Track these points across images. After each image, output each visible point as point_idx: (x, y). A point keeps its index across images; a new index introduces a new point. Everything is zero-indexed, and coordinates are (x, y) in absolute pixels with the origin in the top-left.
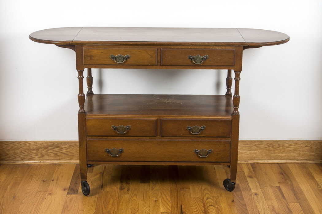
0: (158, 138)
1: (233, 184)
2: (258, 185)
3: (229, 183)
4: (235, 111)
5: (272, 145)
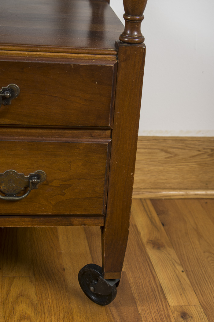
1: (112, 284)
2: (184, 275)
3: (97, 280)
4: (129, 32)
5: (209, 151)
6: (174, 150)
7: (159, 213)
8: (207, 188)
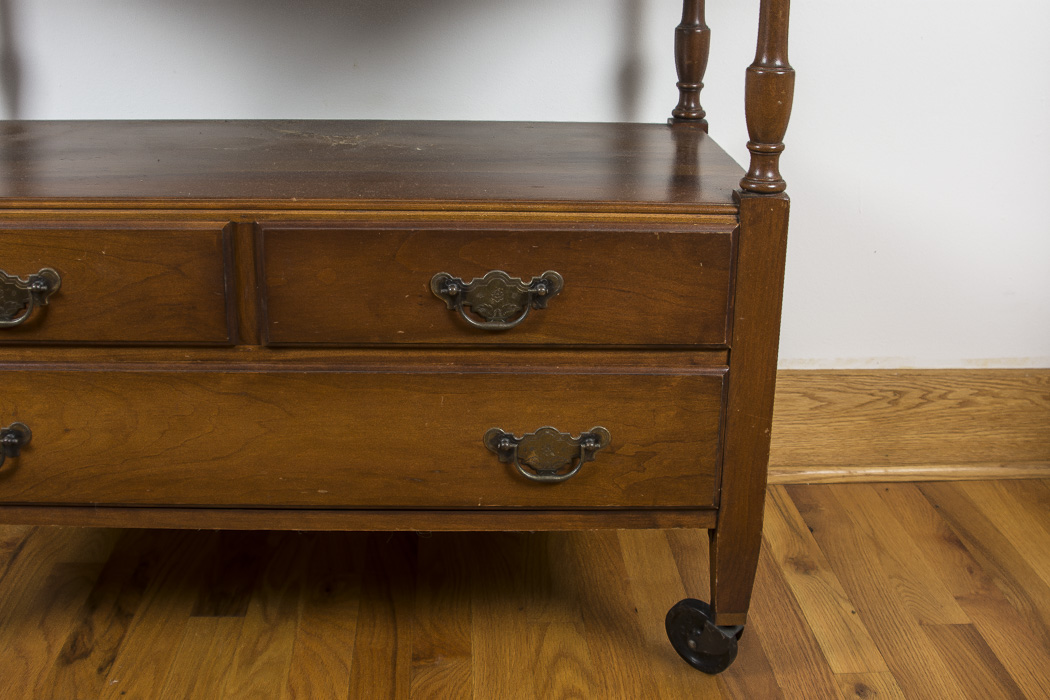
0: (251, 359)
1: (729, 634)
2: (856, 618)
3: (702, 629)
4: (757, 173)
5: (890, 394)
6: (826, 395)
7: (802, 510)
8: (887, 463)
